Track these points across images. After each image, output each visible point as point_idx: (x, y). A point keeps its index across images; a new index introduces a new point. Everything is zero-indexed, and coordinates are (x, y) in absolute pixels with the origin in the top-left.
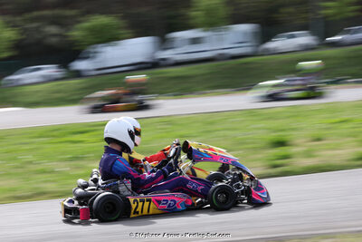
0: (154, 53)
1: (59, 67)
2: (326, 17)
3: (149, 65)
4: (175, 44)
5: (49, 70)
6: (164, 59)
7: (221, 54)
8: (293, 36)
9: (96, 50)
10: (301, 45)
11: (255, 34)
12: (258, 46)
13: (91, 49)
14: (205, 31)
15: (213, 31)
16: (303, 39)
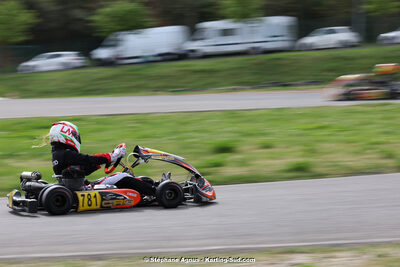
0: (182, 43)
1: (79, 55)
2: (368, 12)
3: (176, 57)
4: (205, 34)
5: (69, 57)
6: (193, 51)
7: (254, 48)
8: (333, 32)
9: (120, 37)
10: (341, 42)
11: (290, 27)
12: (295, 41)
13: (112, 37)
14: (235, 22)
15: (245, 22)
16: (344, 35)
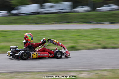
1: (7, 12)
3: (36, 13)
4: (45, 7)
5: (4, 13)
6: (41, 12)
8: (83, 7)
9: (19, 7)
10: (85, 10)
11: (71, 6)
12: (72, 9)
13: (17, 7)
